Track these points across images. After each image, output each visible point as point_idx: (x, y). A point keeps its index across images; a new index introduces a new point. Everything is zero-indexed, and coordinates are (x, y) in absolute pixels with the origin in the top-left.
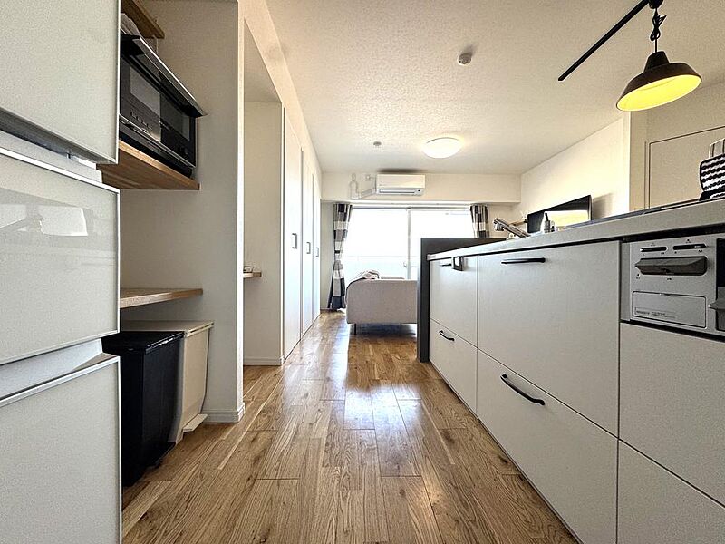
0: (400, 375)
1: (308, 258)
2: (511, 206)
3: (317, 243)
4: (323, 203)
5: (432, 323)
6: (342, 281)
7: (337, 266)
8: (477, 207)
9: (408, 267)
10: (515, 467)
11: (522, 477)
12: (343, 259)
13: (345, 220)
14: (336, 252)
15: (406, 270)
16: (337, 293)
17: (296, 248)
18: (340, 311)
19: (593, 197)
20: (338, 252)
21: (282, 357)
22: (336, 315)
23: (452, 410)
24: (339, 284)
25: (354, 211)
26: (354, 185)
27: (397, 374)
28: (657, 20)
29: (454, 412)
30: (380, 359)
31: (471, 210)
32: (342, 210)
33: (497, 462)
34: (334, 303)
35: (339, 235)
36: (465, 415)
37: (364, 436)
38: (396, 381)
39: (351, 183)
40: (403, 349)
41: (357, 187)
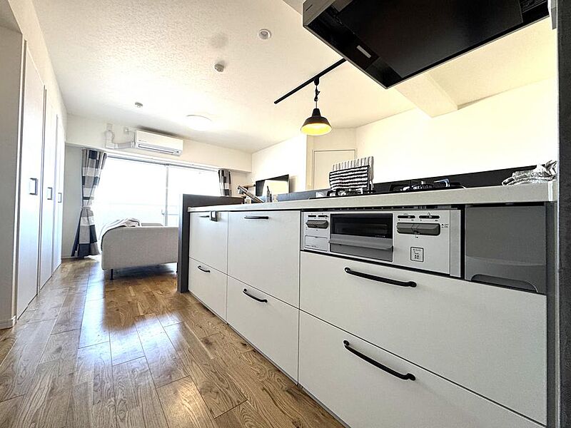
0: (163, 307)
1: (48, 205)
2: (246, 174)
3: (60, 188)
4: (68, 147)
5: (191, 261)
6: (92, 229)
7: (86, 213)
8: (223, 171)
9: (166, 215)
10: (251, 346)
11: (255, 351)
12: (94, 206)
13: (97, 167)
14: (84, 198)
15: (163, 217)
16: (85, 239)
17: (35, 194)
18: (90, 259)
19: (290, 176)
20: (88, 198)
21: (13, 318)
22: (83, 263)
23: (208, 322)
24: (88, 231)
25: (107, 160)
26: (110, 136)
27: (161, 306)
28: (317, 92)
29: (210, 324)
30: (142, 297)
31: (219, 173)
32: (94, 157)
33: (240, 347)
34: (80, 250)
35: (89, 182)
36: (218, 323)
37: (135, 365)
38: (159, 313)
39: (105, 133)
40: (164, 285)
41: (113, 139)
